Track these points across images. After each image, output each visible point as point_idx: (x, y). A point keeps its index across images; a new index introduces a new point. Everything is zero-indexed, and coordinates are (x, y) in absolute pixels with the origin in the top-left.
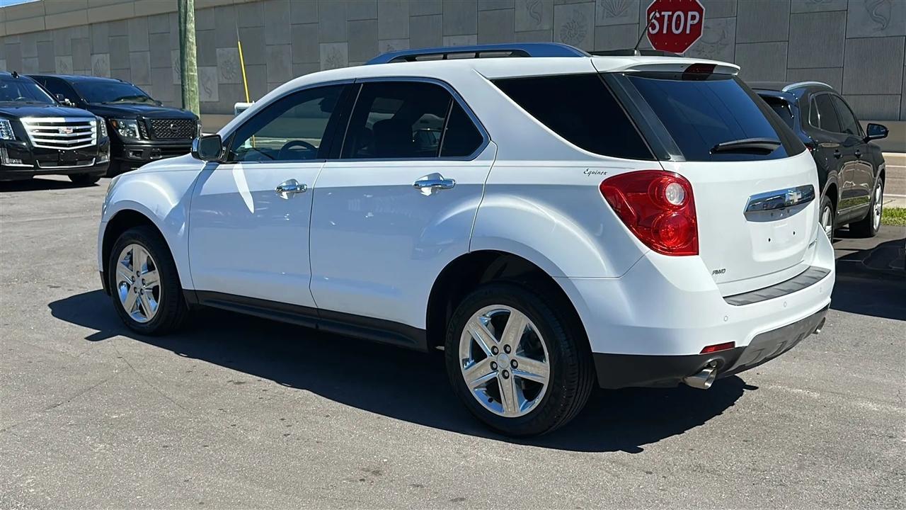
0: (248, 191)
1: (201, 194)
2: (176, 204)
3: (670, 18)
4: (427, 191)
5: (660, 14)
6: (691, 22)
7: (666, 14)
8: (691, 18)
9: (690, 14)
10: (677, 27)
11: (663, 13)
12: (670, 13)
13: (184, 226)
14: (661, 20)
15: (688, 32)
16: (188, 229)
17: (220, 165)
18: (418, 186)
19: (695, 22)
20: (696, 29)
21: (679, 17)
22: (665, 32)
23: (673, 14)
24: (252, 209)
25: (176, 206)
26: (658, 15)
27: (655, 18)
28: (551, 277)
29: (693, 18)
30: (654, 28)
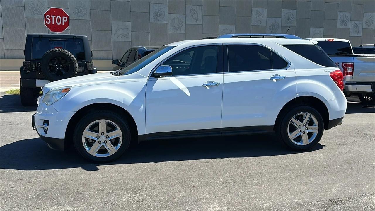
0: (185, 87)
1: (153, 91)
2: (135, 97)
3: (55, 18)
4: (275, 81)
5: (50, 16)
6: (64, 21)
7: (53, 17)
8: (64, 20)
9: (63, 17)
10: (59, 22)
11: (52, 16)
12: (55, 16)
13: (142, 106)
14: (51, 19)
15: (63, 24)
16: (145, 107)
17: (159, 78)
18: (271, 79)
19: (66, 21)
20: (67, 24)
21: (59, 18)
22: (53, 23)
23: (56, 17)
24: (189, 94)
25: (135, 98)
26: (50, 17)
27: (48, 17)
28: (322, 101)
29: (65, 19)
30: (48, 21)
